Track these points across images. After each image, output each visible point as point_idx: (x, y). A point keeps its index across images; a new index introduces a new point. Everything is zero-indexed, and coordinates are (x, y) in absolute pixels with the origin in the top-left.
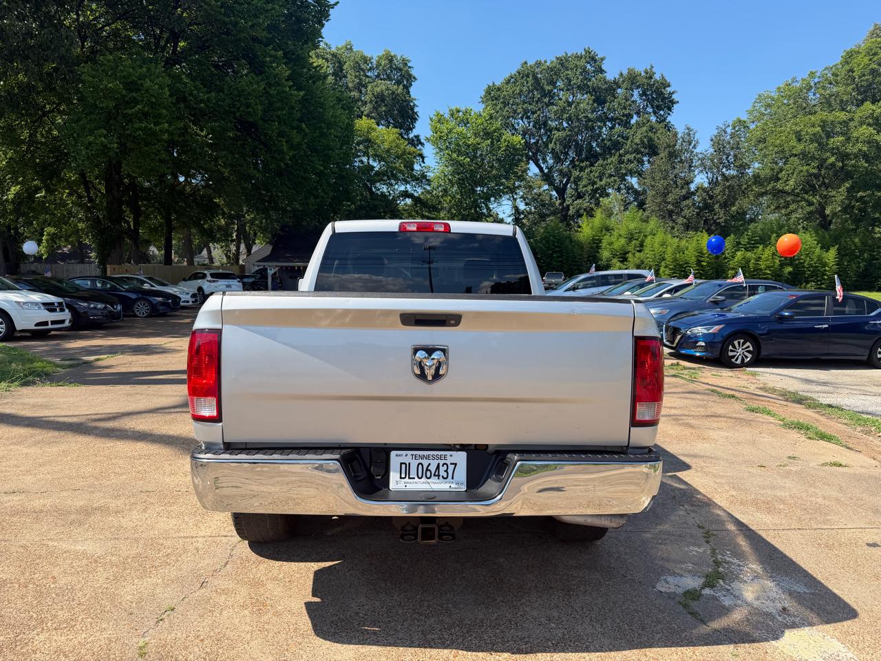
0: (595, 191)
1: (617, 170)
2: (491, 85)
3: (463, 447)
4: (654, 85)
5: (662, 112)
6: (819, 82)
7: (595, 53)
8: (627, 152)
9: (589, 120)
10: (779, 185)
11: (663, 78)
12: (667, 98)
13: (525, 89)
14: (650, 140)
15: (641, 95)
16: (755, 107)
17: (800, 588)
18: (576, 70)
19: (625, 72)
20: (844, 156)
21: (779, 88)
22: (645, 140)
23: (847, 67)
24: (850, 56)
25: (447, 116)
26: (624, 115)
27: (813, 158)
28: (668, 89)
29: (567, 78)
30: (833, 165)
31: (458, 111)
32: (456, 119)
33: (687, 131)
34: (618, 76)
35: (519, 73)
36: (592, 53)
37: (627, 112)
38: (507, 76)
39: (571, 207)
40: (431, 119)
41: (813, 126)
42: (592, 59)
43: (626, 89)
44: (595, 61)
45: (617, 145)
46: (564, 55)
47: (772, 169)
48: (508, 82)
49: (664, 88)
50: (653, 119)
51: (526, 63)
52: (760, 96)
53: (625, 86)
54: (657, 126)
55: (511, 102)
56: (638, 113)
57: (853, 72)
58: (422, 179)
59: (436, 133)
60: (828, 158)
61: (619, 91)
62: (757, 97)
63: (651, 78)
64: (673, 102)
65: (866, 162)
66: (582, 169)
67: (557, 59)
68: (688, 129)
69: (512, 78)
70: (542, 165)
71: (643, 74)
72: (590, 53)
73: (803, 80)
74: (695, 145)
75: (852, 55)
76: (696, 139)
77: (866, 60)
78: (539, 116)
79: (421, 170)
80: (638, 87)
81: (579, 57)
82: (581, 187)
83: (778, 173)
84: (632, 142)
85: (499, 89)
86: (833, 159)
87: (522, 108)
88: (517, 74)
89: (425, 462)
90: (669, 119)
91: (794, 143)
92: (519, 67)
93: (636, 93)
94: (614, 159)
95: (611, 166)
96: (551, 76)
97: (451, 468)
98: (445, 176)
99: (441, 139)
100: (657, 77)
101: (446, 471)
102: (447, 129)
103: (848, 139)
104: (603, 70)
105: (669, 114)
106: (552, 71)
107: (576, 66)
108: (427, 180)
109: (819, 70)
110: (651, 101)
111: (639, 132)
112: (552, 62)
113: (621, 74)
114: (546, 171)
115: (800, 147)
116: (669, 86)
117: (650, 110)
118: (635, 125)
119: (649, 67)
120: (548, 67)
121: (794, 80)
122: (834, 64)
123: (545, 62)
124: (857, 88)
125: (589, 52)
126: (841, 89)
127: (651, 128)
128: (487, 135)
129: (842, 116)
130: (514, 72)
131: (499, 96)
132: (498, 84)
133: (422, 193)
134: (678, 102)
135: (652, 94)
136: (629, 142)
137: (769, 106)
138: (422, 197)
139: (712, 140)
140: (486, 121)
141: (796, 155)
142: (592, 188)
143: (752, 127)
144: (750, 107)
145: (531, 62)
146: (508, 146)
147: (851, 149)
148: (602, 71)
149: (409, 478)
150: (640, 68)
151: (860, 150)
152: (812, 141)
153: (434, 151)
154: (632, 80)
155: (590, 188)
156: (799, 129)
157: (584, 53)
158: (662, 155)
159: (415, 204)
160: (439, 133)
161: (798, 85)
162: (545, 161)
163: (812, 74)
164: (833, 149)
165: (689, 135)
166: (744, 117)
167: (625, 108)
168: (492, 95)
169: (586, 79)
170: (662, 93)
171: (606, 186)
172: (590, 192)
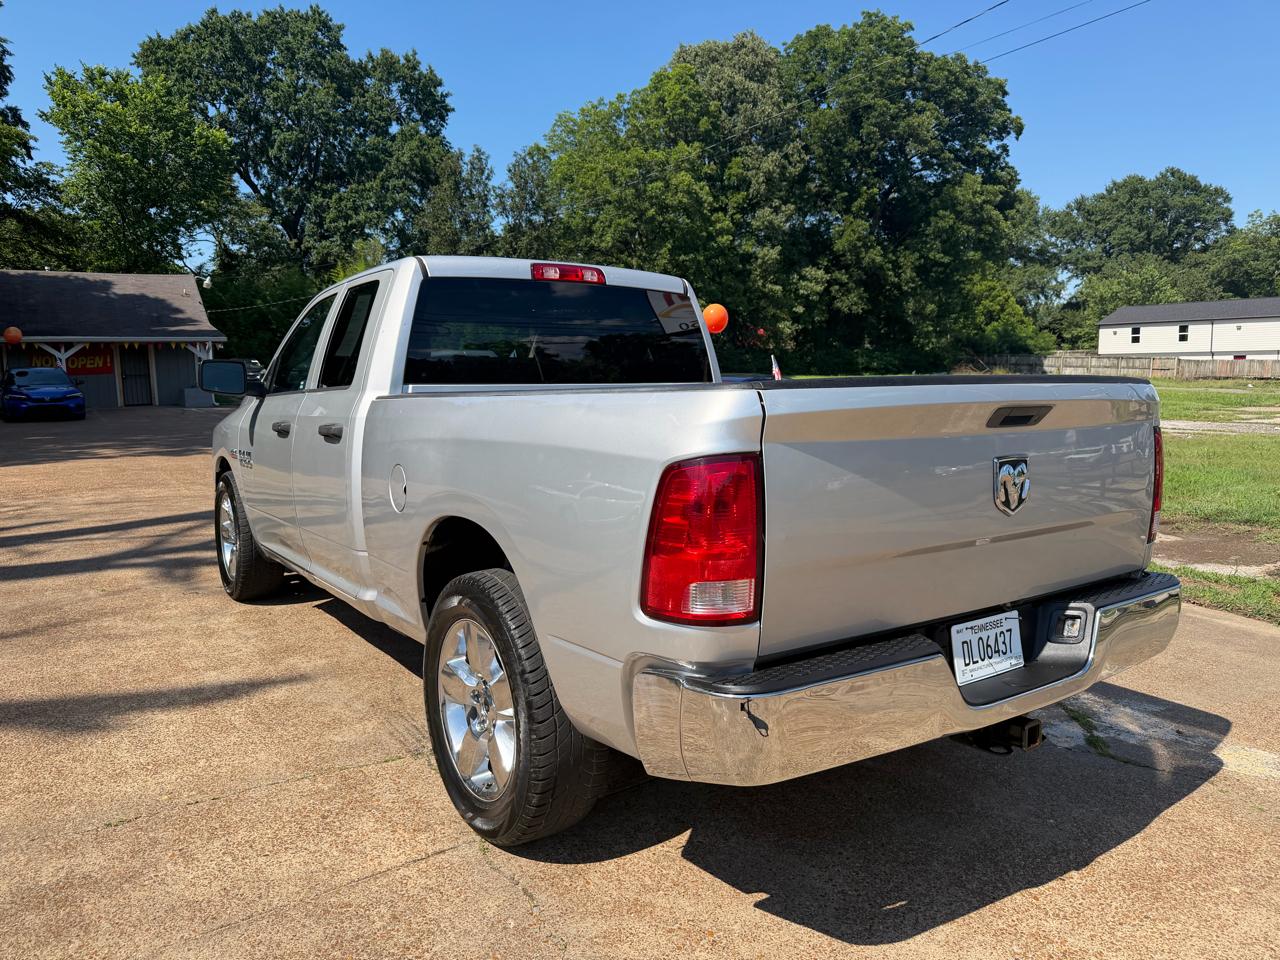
0: (348, 229)
1: (381, 200)
2: (155, 37)
3: (1014, 606)
4: (420, 80)
5: (433, 122)
6: (629, 109)
7: (327, 16)
8: (392, 176)
9: (331, 120)
10: (594, 241)
11: (432, 71)
12: (438, 102)
13: (219, 54)
14: (424, 160)
15: (402, 92)
16: (555, 131)
17: (1156, 709)
18: (302, 38)
19: (377, 54)
20: (663, 208)
21: (583, 110)
22: (417, 160)
23: (657, 95)
24: (659, 81)
25: (80, 76)
26: (381, 119)
27: (630, 208)
28: (440, 90)
29: (288, 49)
30: (653, 218)
31: (103, 74)
32: (100, 87)
33: (476, 154)
34: (366, 59)
35: (206, 26)
36: (324, 15)
37: (385, 115)
38: (183, 26)
39: (314, 252)
40: (48, 79)
41: (628, 165)
42: (325, 25)
43: (380, 80)
44: (329, 29)
45: (376, 164)
46: (279, 9)
47: (584, 219)
48: (185, 37)
49: (435, 87)
50: (423, 130)
51: (214, 11)
52: (560, 117)
53: (378, 74)
54: (428, 140)
55: (195, 71)
56: (399, 120)
57: (664, 102)
58: (37, 183)
59: (65, 106)
60: (647, 210)
61: (368, 81)
62: (557, 118)
63: (414, 68)
64: (448, 110)
65: (688, 218)
66: (327, 194)
67: (268, 14)
68: (478, 150)
69: (193, 32)
70: (256, 182)
71: (403, 61)
72: (320, 15)
73: (611, 103)
74: (488, 175)
75: (662, 80)
76: (489, 166)
77: (677, 87)
78: (247, 100)
79: (36, 170)
80: (397, 80)
81: (305, 19)
82: (328, 221)
83: (591, 224)
84: (398, 160)
85: (171, 48)
86: (652, 212)
87: (218, 84)
88: (202, 27)
89: (984, 635)
90: (444, 132)
91: (607, 185)
92: (205, 16)
93: (395, 87)
94: (375, 184)
95: (371, 194)
96: (261, 39)
97: (1007, 634)
98: (90, 184)
99: (72, 119)
100: (423, 69)
101: (1004, 643)
102: (86, 102)
103: (667, 186)
104: (342, 46)
105: (443, 126)
106: (263, 31)
107: (302, 31)
108: (49, 188)
109: (627, 92)
110: (416, 104)
111: (406, 148)
112: (260, 18)
113: (370, 57)
114: (263, 192)
115: (616, 192)
116: (440, 84)
117: (418, 117)
118: (399, 137)
119: (410, 53)
120: (255, 24)
121: (601, 102)
122: (643, 87)
123: (249, 15)
124: (669, 123)
125: (316, 11)
126: (653, 122)
127: (422, 143)
128: (163, 121)
129: (660, 155)
130: (196, 22)
131: (173, 59)
132: (166, 36)
133: (42, 211)
134: (453, 110)
135: (418, 94)
136: (393, 160)
137: (572, 132)
138: (41, 217)
139: (510, 171)
140: (160, 97)
141: (610, 203)
142: (345, 224)
143: (554, 157)
144: (547, 131)
145: (224, 12)
146: (205, 144)
147: (671, 200)
148: (340, 47)
149: (974, 663)
150: (399, 52)
151: (680, 202)
152: (627, 186)
153: (64, 138)
154: (389, 67)
155: (341, 224)
156: (612, 167)
157: (310, 13)
158: (446, 185)
159: (25, 230)
160: (69, 107)
161: (606, 109)
162: (258, 174)
163: (620, 97)
164: (651, 197)
165: (480, 160)
166: (543, 144)
167: (381, 108)
168: (159, 55)
169: (320, 54)
170: (431, 94)
171: (365, 222)
172: (342, 230)
